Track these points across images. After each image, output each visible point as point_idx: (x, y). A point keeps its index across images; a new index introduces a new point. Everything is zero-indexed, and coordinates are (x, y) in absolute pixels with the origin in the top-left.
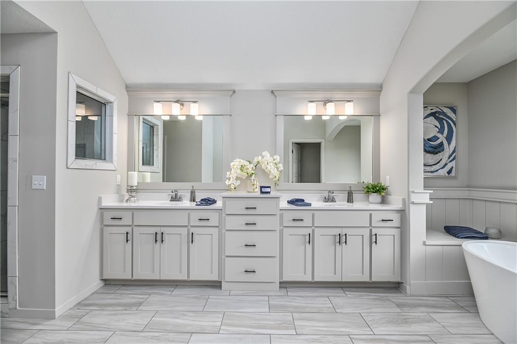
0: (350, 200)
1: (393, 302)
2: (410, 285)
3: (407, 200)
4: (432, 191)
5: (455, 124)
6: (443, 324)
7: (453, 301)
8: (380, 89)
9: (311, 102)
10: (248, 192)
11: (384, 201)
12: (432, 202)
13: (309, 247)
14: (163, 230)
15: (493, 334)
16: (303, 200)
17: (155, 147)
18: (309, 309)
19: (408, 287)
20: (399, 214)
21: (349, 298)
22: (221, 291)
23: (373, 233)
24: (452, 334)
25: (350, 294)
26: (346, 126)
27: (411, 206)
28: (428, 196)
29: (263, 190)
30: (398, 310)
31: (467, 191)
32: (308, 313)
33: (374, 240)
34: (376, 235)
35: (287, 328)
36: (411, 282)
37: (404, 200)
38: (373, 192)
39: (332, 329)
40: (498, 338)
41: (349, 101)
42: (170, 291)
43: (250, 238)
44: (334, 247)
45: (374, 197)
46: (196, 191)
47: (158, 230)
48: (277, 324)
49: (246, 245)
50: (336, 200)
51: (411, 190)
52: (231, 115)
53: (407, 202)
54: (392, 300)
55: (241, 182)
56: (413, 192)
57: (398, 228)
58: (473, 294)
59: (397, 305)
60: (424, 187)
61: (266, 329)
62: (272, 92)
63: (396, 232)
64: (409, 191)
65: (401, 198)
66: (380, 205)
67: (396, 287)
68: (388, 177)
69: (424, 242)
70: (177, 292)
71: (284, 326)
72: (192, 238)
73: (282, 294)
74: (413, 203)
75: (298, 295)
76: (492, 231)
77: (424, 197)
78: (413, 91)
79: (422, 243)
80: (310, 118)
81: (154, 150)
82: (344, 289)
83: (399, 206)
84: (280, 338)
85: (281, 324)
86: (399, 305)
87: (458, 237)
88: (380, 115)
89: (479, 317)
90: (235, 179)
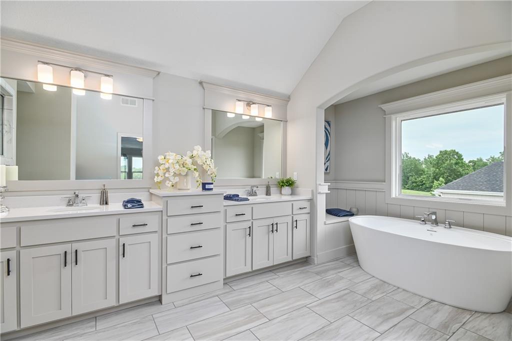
0: (268, 193)
1: (313, 273)
2: (317, 257)
3: (314, 191)
4: (329, 184)
5: (329, 134)
6: (348, 278)
7: (342, 262)
8: (288, 100)
9: (239, 100)
10: (179, 190)
11: (293, 193)
12: (329, 192)
13: (249, 239)
14: (76, 246)
15: (374, 277)
16: (238, 196)
17: (5, 127)
18: (261, 297)
19: (316, 259)
20: (309, 203)
21: (282, 277)
22: (162, 306)
23: (295, 220)
24: (358, 283)
25: (282, 274)
26: (239, 127)
27: (318, 195)
28: (327, 187)
29: (207, 186)
30: (319, 277)
31: (334, 183)
32: (262, 299)
33: (295, 225)
34: (296, 221)
35: (258, 319)
36: (318, 254)
37: (312, 191)
38: (287, 186)
39: (291, 306)
40: (378, 279)
41: (268, 106)
42: (92, 327)
43: (195, 239)
44: (267, 236)
45: (286, 190)
46: (109, 191)
47: (67, 247)
48: (247, 318)
49: (191, 248)
50: (257, 194)
51: (318, 183)
52: (153, 100)
53: (315, 193)
54: (310, 271)
55: (179, 178)
56: (320, 185)
57: (309, 213)
58: (356, 252)
59: (316, 274)
60: (325, 180)
61: (241, 326)
62: (201, 83)
63: (307, 217)
64: (316, 184)
65: (311, 189)
66: (290, 196)
67: (305, 261)
68: (295, 173)
69: (325, 222)
70: (102, 324)
71: (255, 317)
72: (123, 251)
73: (228, 290)
74: (320, 193)
75: (242, 287)
76: (354, 210)
77: (324, 188)
78: (319, 107)
79: (323, 223)
80: (232, 116)
81: (4, 132)
82: (274, 271)
83: (309, 197)
84: (259, 329)
85: (250, 317)
86: (318, 273)
87: (339, 216)
88: (287, 121)
89: (361, 268)
90: (173, 175)
